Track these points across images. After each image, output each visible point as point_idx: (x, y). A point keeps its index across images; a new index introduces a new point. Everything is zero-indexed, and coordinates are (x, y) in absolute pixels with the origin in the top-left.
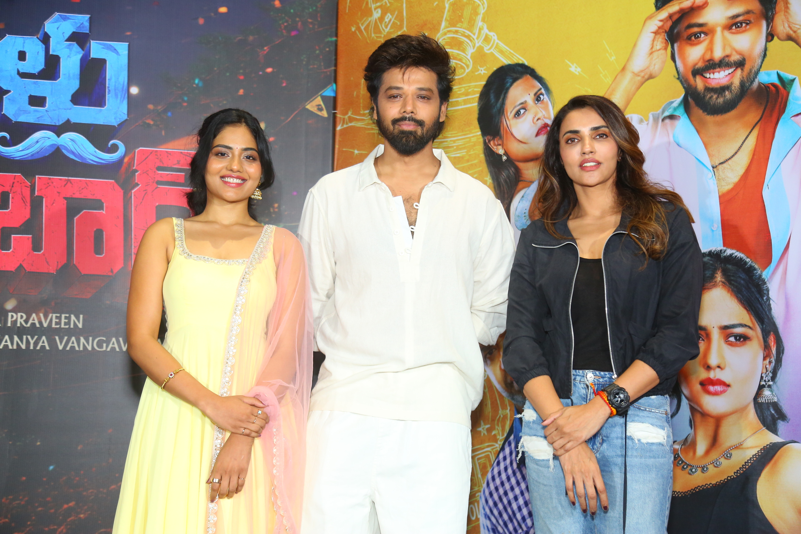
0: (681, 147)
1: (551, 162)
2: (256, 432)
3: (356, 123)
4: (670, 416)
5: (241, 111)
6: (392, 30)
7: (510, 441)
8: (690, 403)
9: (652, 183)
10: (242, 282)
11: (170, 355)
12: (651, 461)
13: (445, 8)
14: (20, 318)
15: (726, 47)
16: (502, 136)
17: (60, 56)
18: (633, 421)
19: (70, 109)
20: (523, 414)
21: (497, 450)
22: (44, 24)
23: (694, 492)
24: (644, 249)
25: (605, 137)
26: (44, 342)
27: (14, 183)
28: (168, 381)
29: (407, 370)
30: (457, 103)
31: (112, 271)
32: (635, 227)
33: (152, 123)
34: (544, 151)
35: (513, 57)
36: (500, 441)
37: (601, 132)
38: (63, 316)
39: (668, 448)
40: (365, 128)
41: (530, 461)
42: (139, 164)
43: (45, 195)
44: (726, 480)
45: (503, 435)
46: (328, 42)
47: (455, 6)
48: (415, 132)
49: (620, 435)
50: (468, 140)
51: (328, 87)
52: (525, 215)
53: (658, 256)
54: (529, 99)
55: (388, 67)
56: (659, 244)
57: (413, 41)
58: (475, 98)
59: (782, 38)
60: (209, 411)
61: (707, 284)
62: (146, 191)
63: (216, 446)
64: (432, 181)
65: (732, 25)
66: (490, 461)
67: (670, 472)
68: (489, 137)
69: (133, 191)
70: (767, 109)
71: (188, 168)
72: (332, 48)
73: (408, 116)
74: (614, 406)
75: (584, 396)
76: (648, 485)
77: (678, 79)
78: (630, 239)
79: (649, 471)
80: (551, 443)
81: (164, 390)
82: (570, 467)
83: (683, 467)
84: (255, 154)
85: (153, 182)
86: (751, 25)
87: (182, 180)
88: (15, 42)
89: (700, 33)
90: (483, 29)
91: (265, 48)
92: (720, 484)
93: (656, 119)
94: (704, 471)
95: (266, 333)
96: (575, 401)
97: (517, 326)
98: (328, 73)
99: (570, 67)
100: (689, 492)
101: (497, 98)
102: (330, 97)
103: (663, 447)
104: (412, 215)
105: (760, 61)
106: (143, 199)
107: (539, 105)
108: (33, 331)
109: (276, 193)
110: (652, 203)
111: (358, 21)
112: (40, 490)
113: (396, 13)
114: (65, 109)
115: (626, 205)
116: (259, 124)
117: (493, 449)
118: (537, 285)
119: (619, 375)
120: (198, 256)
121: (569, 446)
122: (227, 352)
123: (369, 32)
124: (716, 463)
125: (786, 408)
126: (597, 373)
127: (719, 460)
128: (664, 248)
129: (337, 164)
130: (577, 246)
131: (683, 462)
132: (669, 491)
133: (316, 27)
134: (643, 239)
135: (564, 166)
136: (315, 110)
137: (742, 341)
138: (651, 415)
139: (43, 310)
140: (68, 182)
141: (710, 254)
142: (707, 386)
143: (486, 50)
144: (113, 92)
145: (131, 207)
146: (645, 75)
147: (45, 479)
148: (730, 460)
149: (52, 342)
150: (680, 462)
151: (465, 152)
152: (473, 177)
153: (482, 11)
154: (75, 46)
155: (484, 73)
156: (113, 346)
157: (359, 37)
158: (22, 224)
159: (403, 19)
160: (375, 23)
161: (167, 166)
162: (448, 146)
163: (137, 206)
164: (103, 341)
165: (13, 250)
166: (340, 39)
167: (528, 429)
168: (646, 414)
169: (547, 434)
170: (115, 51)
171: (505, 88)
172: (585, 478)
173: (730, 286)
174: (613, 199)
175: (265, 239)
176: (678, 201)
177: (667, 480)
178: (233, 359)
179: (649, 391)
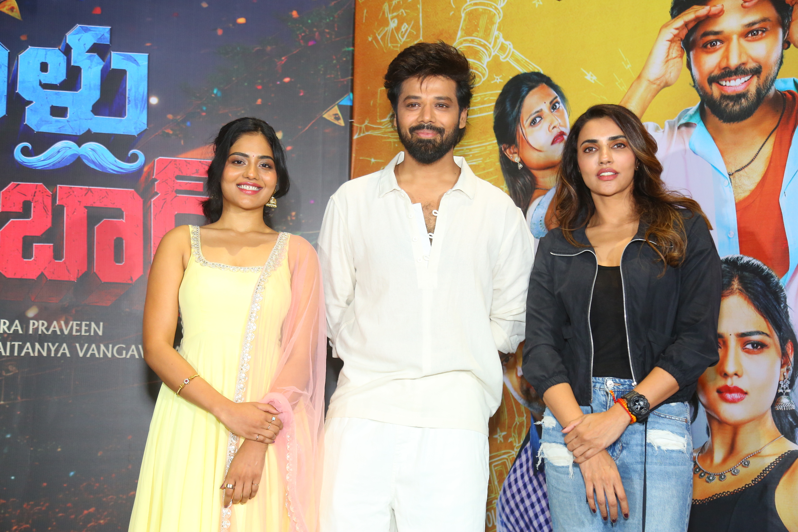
0: (697, 155)
1: (569, 171)
2: (270, 438)
3: (374, 132)
4: (689, 423)
5: (258, 120)
6: (409, 40)
7: (526, 448)
8: (707, 411)
9: (669, 191)
10: (257, 289)
11: (185, 361)
12: (670, 469)
13: (461, 18)
14: (41, 326)
15: (742, 55)
16: (518, 144)
17: (82, 67)
18: (653, 428)
19: (91, 119)
20: (543, 421)
21: (514, 457)
22: (66, 36)
23: (712, 499)
24: (662, 256)
25: (622, 146)
26: (65, 349)
27: (35, 192)
28: (183, 387)
29: (424, 378)
30: (474, 112)
31: (131, 279)
32: (653, 234)
33: (171, 132)
34: (562, 159)
35: (528, 65)
37: (619, 142)
38: (84, 323)
39: (688, 456)
40: (382, 137)
41: (550, 467)
42: (159, 173)
43: (66, 204)
44: (744, 488)
46: (345, 52)
47: (471, 15)
48: (434, 140)
49: (639, 442)
50: (484, 148)
51: (346, 96)
52: (541, 222)
53: (676, 263)
54: (545, 107)
55: (407, 76)
56: (678, 252)
57: (431, 50)
60: (223, 417)
61: (724, 292)
62: (165, 200)
63: (230, 452)
64: (452, 188)
65: (748, 33)
67: (689, 479)
68: (505, 145)
69: (152, 200)
70: (783, 117)
72: (349, 58)
73: (426, 124)
74: (633, 413)
75: (604, 403)
76: (667, 492)
77: (694, 86)
78: (648, 247)
79: (669, 479)
80: (572, 451)
81: (179, 396)
82: (590, 475)
83: (700, 475)
84: (271, 162)
85: (173, 191)
86: (767, 32)
87: (201, 189)
88: (37, 53)
89: (716, 41)
90: (499, 38)
91: (283, 58)
92: (738, 492)
93: (672, 127)
94: (721, 479)
95: (281, 340)
96: (594, 408)
97: (536, 334)
98: (345, 83)
99: (586, 75)
100: (706, 500)
102: (347, 106)
103: (683, 454)
104: (431, 221)
105: (776, 68)
106: (162, 208)
107: (555, 113)
108: (55, 338)
109: (293, 201)
110: (670, 211)
111: (375, 31)
112: (61, 496)
113: (413, 22)
114: (86, 119)
115: (644, 213)
116: (275, 133)
117: (509, 456)
118: (556, 293)
119: (639, 382)
120: (214, 263)
121: (589, 453)
122: (242, 358)
123: (386, 42)
124: (734, 471)
126: (617, 380)
127: (737, 468)
128: (683, 255)
129: (354, 173)
130: (595, 254)
131: (700, 469)
132: (689, 498)
133: (333, 37)
134: (661, 247)
135: (581, 175)
136: (332, 120)
137: (760, 348)
138: (671, 422)
139: (64, 318)
140: (88, 191)
141: (727, 261)
142: (724, 394)
143: (502, 58)
144: (133, 103)
145: (151, 216)
146: (661, 83)
147: (65, 485)
148: (748, 468)
149: (72, 350)
150: (698, 470)
151: (481, 160)
152: (491, 183)
153: (498, 20)
154: (96, 57)
155: (500, 82)
156: (133, 353)
157: (375, 46)
158: (44, 233)
159: (420, 29)
160: (391, 33)
161: (185, 175)
162: (466, 154)
163: (156, 214)
164: (123, 349)
165: (35, 258)
166: (356, 49)
167: (547, 436)
168: (665, 421)
169: (567, 442)
170: (135, 62)
171: (521, 96)
172: (605, 486)
173: (747, 294)
174: (631, 208)
175: (280, 247)
176: (695, 208)
177: (687, 488)
178: (247, 365)
179: (669, 398)
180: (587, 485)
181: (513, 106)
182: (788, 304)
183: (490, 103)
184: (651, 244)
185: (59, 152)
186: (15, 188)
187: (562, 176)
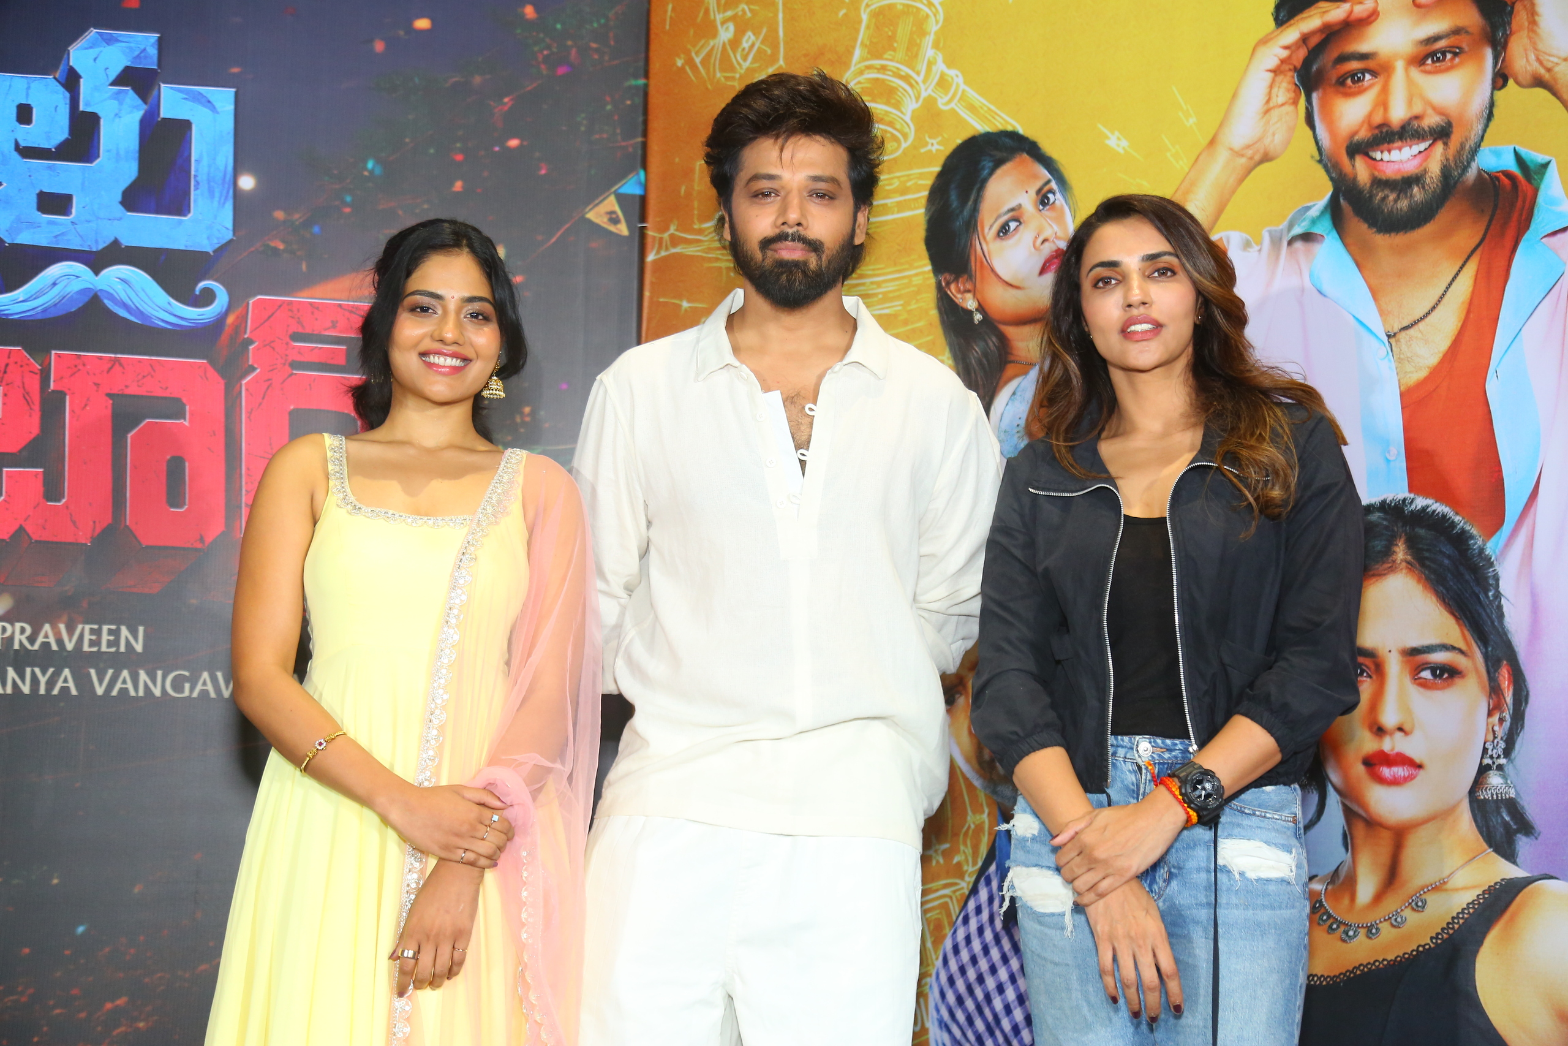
0: (1325, 296)
2: (489, 857)
3: (685, 248)
4: (1301, 826)
5: (461, 224)
6: (756, 65)
7: (988, 875)
8: (1344, 801)
9: (1264, 367)
10: (461, 561)
11: (316, 704)
12: (1265, 915)
13: (860, 22)
14: (19, 633)
15: (1414, 99)
16: (973, 273)
17: (100, 114)
18: (1229, 836)
19: (120, 219)
20: (1012, 822)
21: (964, 893)
23: (1352, 975)
24: (1249, 496)
25: (1169, 274)
26: (67, 679)
27: (7, 365)
28: (314, 756)
29: (799, 735)
30: (886, 209)
31: (202, 539)
32: (1232, 453)
33: (281, 247)
35: (994, 118)
37: (1162, 265)
38: (105, 628)
39: (1298, 889)
40: (703, 258)
41: (1026, 915)
42: (256, 329)
43: (69, 389)
44: (1414, 953)
45: (975, 863)
46: (630, 87)
47: (881, 17)
48: (805, 263)
49: (1203, 864)
50: (906, 281)
51: (631, 176)
52: (1018, 429)
53: (1277, 510)
54: (1027, 200)
55: (751, 136)
56: (1280, 488)
57: (799, 84)
58: (919, 198)
59: (1524, 82)
60: (395, 815)
61: (1377, 567)
62: (270, 382)
63: (408, 885)
64: (841, 360)
65: (1426, 57)
66: (949, 915)
67: (1302, 935)
68: (948, 276)
69: (244, 382)
70: (1494, 222)
72: (638, 100)
73: (790, 231)
74: (1192, 805)
75: (1133, 787)
76: (1260, 961)
77: (1320, 161)
78: (1223, 478)
79: (1262, 935)
80: (1070, 881)
81: (306, 774)
82: (1107, 928)
83: (1330, 927)
84: (488, 308)
85: (284, 364)
86: (1463, 56)
87: (341, 361)
88: (10, 86)
89: (1363, 71)
90: (935, 63)
91: (506, 100)
92: (1403, 960)
93: (1276, 242)
94: (1370, 935)
95: (508, 663)
96: (1114, 797)
97: (999, 649)
98: (631, 150)
99: (1107, 138)
100: (1342, 976)
101: (964, 200)
102: (633, 196)
103: (1289, 887)
104: (802, 428)
105: (1480, 127)
106: (263, 398)
107: (1046, 212)
108: (46, 658)
109: (528, 385)
110: (1263, 405)
111: (689, 46)
112: (58, 974)
113: (764, 30)
114: (110, 219)
115: (1214, 412)
116: (495, 249)
117: (955, 892)
118: (1040, 569)
119: (1202, 745)
120: (374, 509)
121: (1104, 885)
122: (431, 699)
123: (711, 69)
124: (1396, 919)
125: (1532, 810)
126: (1159, 741)
127: (1402, 913)
128: (1290, 496)
129: (648, 329)
130: (1118, 492)
131: (1330, 916)
132: (1301, 973)
133: (606, 58)
134: (1247, 478)
136: (605, 223)
137: (1446, 678)
138: (1265, 823)
139: (65, 618)
140: (115, 363)
141: (1383, 506)
142: (1377, 769)
143: (942, 104)
144: (204, 187)
145: (241, 413)
146: (1254, 154)
147: (67, 952)
148: (1423, 913)
149: (83, 681)
150: (1325, 918)
151: (901, 305)
152: (920, 349)
153: (933, 27)
154: (130, 96)
155: (937, 150)
157: (690, 77)
158: (24, 448)
159: (779, 43)
160: (722, 52)
161: (310, 332)
162: (870, 292)
163: (252, 410)
164: (184, 679)
165: (6, 497)
166: (653, 82)
167: (1022, 853)
168: (1254, 821)
169: (1062, 863)
170: (209, 104)
171: (980, 179)
172: (1136, 950)
173: (1423, 570)
174: (1188, 399)
175: (506, 478)
176: (1314, 402)
177: (1298, 953)
178: (442, 713)
179: (1261, 778)
180: (1100, 948)
181: (964, 198)
182: (1502, 591)
183: (919, 191)
184: (1228, 473)
185: (54, 284)
187: (1051, 337)
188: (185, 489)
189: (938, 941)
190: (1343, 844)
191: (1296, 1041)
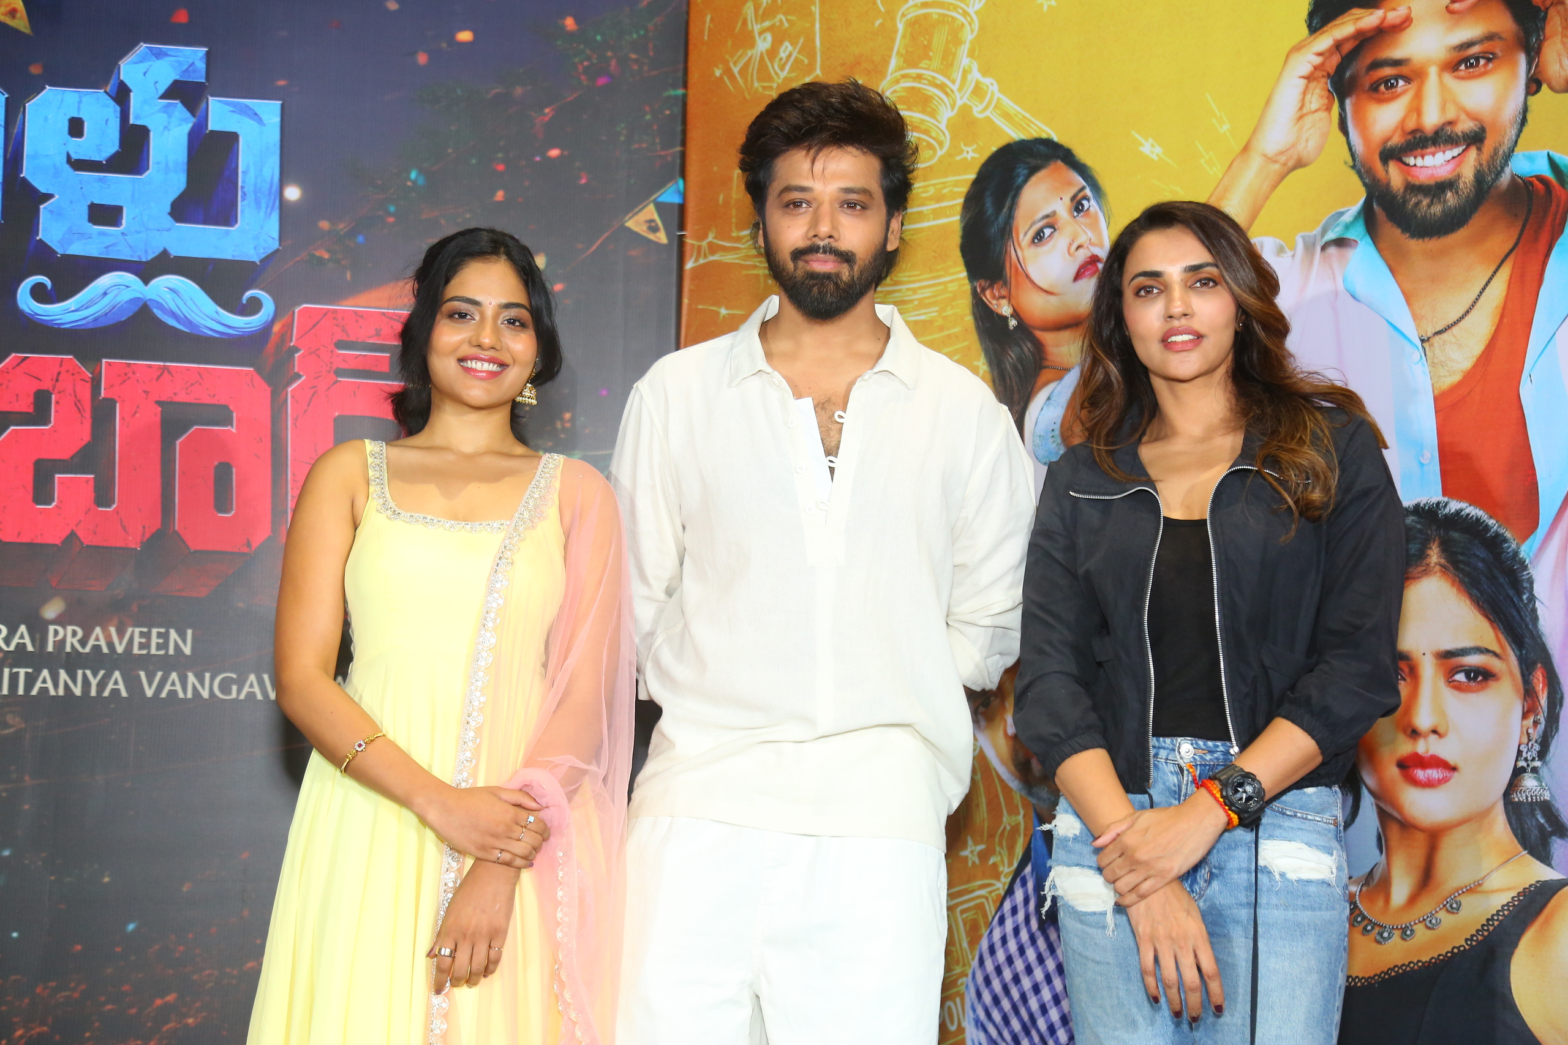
0: (1358, 301)
1: (1106, 333)
2: (525, 858)
3: (723, 256)
4: (1342, 828)
5: (499, 233)
6: (793, 75)
7: (1024, 876)
8: (1378, 803)
9: (1302, 372)
10: (497, 565)
11: (357, 706)
12: (1305, 916)
13: (896, 31)
14: (70, 636)
15: (1448, 105)
16: (1008, 279)
17: (150, 127)
18: (1271, 837)
19: (169, 230)
20: (1054, 823)
21: (999, 894)
22: (119, 66)
23: (1387, 977)
24: (1289, 499)
25: (1211, 284)
26: (117, 681)
27: (59, 373)
28: (353, 758)
29: (821, 739)
30: (921, 217)
31: (248, 544)
32: (1272, 456)
33: (327, 256)
34: (1093, 309)
35: (1028, 125)
36: (1005, 876)
37: (1203, 275)
38: (155, 631)
39: (1339, 891)
40: (741, 264)
41: (1068, 915)
42: (301, 337)
43: (119, 397)
44: (1449, 955)
45: (1010, 864)
46: (669, 97)
47: (917, 26)
48: (838, 275)
49: (1244, 865)
50: (941, 287)
51: (670, 184)
52: (1053, 434)
53: (1317, 513)
54: (1061, 207)
55: (784, 148)
56: (1320, 492)
57: (831, 96)
59: (1558, 88)
60: (432, 816)
61: (1412, 570)
62: (315, 389)
63: (446, 884)
64: (872, 368)
65: (1459, 63)
66: (985, 915)
67: (1342, 937)
68: (983, 282)
69: (289, 389)
70: (1527, 227)
71: (396, 343)
72: (677, 110)
73: (821, 244)
74: (1233, 808)
75: (1174, 788)
76: (1299, 962)
77: (1353, 167)
78: (1263, 482)
79: (1302, 936)
80: (1112, 881)
81: (346, 775)
82: (1148, 929)
83: (1365, 928)
84: (525, 314)
85: (329, 372)
86: (1496, 62)
87: (385, 368)
88: (62, 100)
89: (1397, 78)
90: (971, 72)
91: (547, 111)
92: (1438, 961)
93: (1309, 247)
94: (1405, 937)
95: (545, 665)
96: (1157, 798)
97: (1041, 652)
98: (669, 159)
99: (1141, 145)
100: (1376, 978)
101: (999, 207)
102: (672, 205)
103: (1329, 888)
104: (832, 434)
105: (1514, 132)
106: (309, 405)
107: (1081, 218)
108: (97, 660)
109: (567, 391)
110: (1304, 411)
111: (727, 57)
112: (109, 971)
113: (801, 40)
114: (159, 230)
115: (1254, 416)
116: (533, 258)
117: (990, 892)
118: (1081, 571)
119: (1244, 746)
120: (413, 514)
121: (1146, 886)
122: (469, 702)
123: (749, 79)
124: (1430, 921)
126: (1201, 743)
127: (1437, 915)
128: (1330, 499)
129: (686, 335)
130: (1158, 495)
131: (1364, 918)
132: (1340, 974)
133: (646, 68)
134: (1287, 481)
135: (1130, 340)
136: (644, 231)
137: (1481, 681)
138: (1306, 825)
139: (115, 621)
140: (163, 373)
141: (1417, 510)
142: (1411, 771)
143: (977, 112)
144: (251, 198)
145: (287, 421)
146: (1288, 160)
147: (118, 949)
148: (1457, 915)
149: (133, 683)
150: (1359, 919)
151: (937, 311)
152: (951, 359)
153: (968, 36)
154: (179, 108)
155: (972, 158)
156: (251, 690)
157: (728, 88)
158: (76, 454)
159: (816, 53)
160: (760, 62)
161: (355, 340)
162: (906, 299)
163: (297, 417)
164: (231, 681)
165: (58, 503)
166: (691, 92)
167: (1064, 852)
168: (1295, 823)
169: (1103, 864)
170: (256, 117)
171: (1015, 186)
172: (1178, 951)
173: (1457, 573)
174: (1228, 404)
175: (543, 481)
176: (1354, 406)
177: (1337, 954)
178: (479, 715)
179: (1302, 779)
180: (1142, 948)
181: (999, 206)
182: (1536, 595)
183: (954, 199)
184: (1268, 477)
185: (105, 294)
186: (18, 365)
187: (1093, 342)
188: (232, 494)
189: (974, 941)
190: (1378, 845)
191: (1335, 1040)
